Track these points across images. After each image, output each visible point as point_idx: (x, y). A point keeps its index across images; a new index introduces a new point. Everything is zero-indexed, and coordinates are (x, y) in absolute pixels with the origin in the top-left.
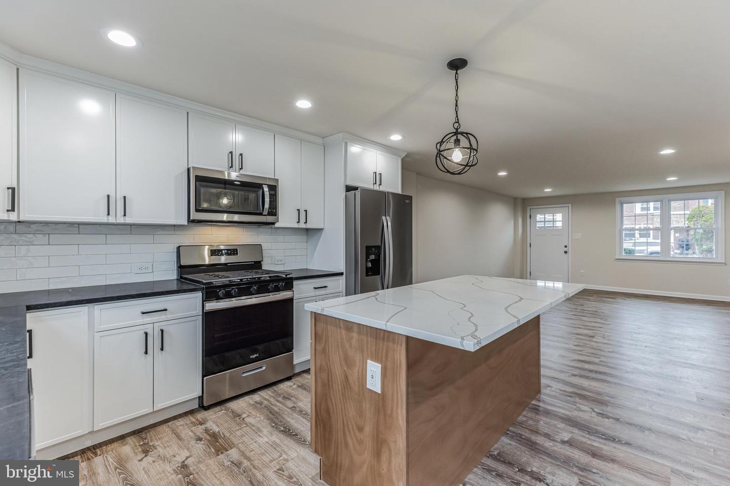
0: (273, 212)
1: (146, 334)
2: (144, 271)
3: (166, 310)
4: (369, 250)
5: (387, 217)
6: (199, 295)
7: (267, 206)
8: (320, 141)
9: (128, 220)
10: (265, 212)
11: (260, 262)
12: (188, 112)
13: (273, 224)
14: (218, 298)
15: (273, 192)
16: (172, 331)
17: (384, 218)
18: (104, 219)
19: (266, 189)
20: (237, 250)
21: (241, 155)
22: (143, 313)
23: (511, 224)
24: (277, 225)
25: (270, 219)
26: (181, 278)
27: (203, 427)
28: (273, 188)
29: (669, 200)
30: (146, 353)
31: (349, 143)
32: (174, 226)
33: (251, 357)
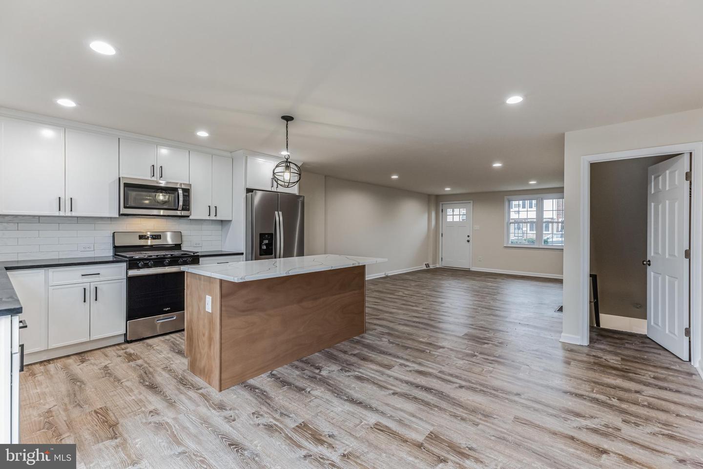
0: (187, 207)
1: (85, 289)
2: (88, 249)
3: (99, 274)
4: (262, 236)
5: (279, 212)
6: (124, 265)
7: (181, 203)
8: (229, 155)
9: (74, 214)
10: (180, 208)
11: (180, 245)
12: (119, 139)
13: (188, 216)
14: (139, 268)
15: (186, 194)
16: (103, 288)
17: (276, 213)
18: (57, 214)
19: (180, 192)
20: (160, 235)
21: (161, 167)
22: (83, 275)
23: (426, 216)
24: (191, 217)
25: (184, 213)
26: (115, 255)
27: (124, 351)
28: (187, 191)
29: (542, 199)
30: (85, 301)
31: (248, 157)
32: (111, 218)
33: (164, 309)
